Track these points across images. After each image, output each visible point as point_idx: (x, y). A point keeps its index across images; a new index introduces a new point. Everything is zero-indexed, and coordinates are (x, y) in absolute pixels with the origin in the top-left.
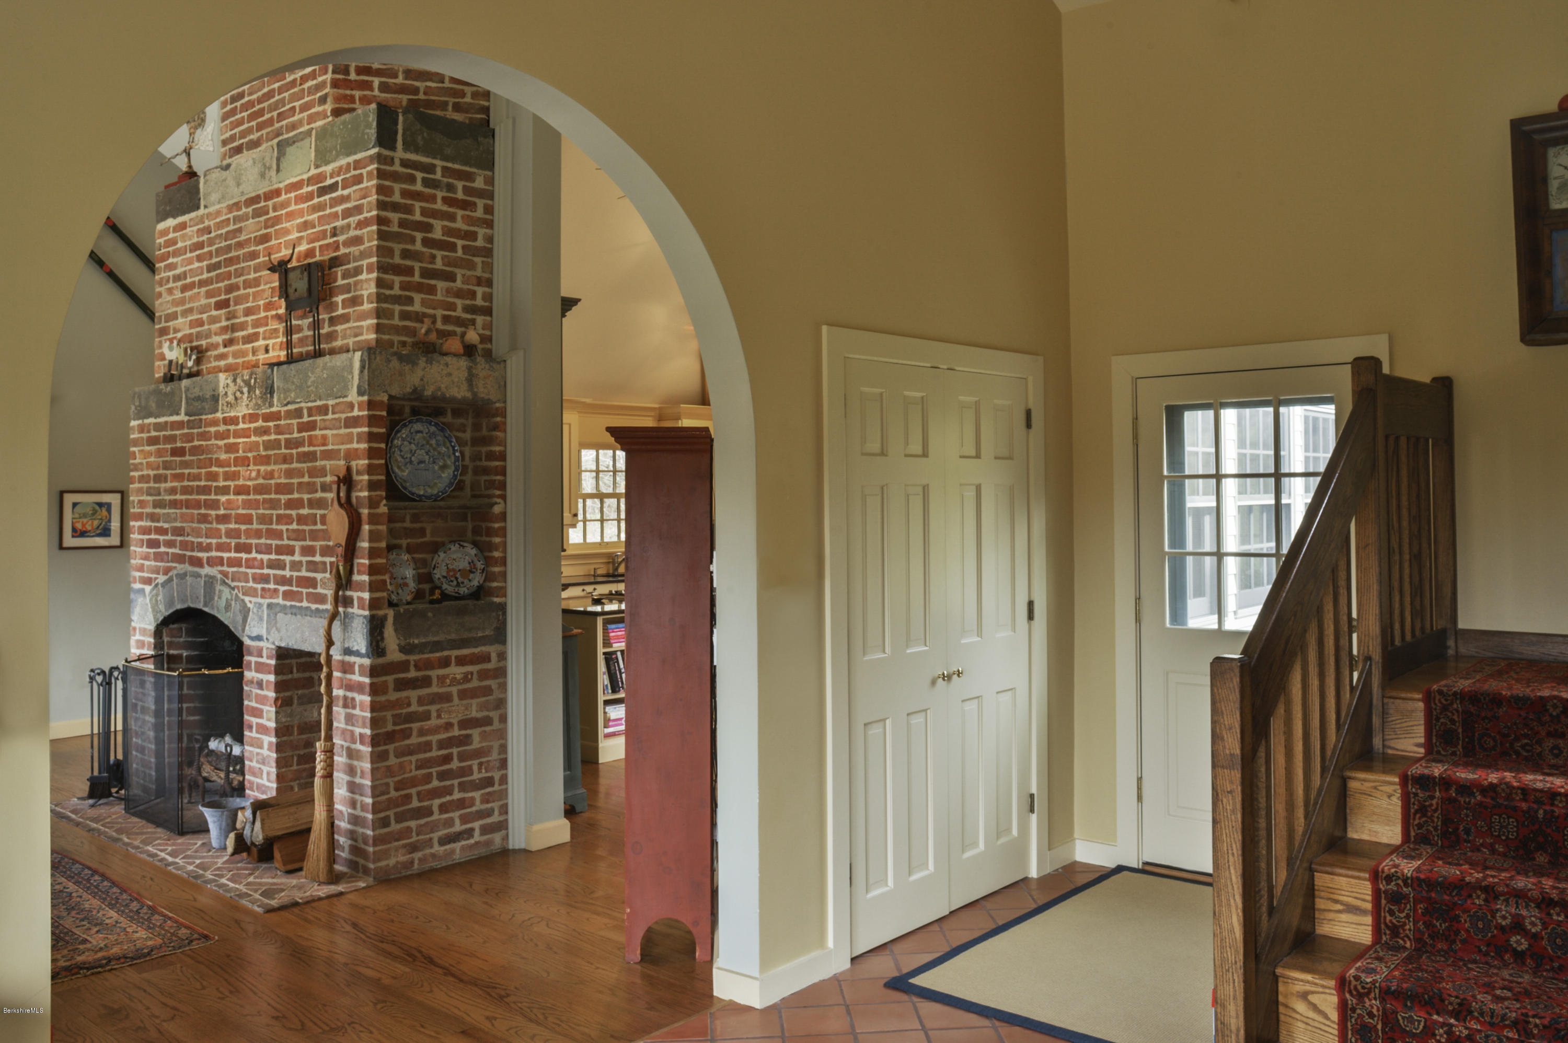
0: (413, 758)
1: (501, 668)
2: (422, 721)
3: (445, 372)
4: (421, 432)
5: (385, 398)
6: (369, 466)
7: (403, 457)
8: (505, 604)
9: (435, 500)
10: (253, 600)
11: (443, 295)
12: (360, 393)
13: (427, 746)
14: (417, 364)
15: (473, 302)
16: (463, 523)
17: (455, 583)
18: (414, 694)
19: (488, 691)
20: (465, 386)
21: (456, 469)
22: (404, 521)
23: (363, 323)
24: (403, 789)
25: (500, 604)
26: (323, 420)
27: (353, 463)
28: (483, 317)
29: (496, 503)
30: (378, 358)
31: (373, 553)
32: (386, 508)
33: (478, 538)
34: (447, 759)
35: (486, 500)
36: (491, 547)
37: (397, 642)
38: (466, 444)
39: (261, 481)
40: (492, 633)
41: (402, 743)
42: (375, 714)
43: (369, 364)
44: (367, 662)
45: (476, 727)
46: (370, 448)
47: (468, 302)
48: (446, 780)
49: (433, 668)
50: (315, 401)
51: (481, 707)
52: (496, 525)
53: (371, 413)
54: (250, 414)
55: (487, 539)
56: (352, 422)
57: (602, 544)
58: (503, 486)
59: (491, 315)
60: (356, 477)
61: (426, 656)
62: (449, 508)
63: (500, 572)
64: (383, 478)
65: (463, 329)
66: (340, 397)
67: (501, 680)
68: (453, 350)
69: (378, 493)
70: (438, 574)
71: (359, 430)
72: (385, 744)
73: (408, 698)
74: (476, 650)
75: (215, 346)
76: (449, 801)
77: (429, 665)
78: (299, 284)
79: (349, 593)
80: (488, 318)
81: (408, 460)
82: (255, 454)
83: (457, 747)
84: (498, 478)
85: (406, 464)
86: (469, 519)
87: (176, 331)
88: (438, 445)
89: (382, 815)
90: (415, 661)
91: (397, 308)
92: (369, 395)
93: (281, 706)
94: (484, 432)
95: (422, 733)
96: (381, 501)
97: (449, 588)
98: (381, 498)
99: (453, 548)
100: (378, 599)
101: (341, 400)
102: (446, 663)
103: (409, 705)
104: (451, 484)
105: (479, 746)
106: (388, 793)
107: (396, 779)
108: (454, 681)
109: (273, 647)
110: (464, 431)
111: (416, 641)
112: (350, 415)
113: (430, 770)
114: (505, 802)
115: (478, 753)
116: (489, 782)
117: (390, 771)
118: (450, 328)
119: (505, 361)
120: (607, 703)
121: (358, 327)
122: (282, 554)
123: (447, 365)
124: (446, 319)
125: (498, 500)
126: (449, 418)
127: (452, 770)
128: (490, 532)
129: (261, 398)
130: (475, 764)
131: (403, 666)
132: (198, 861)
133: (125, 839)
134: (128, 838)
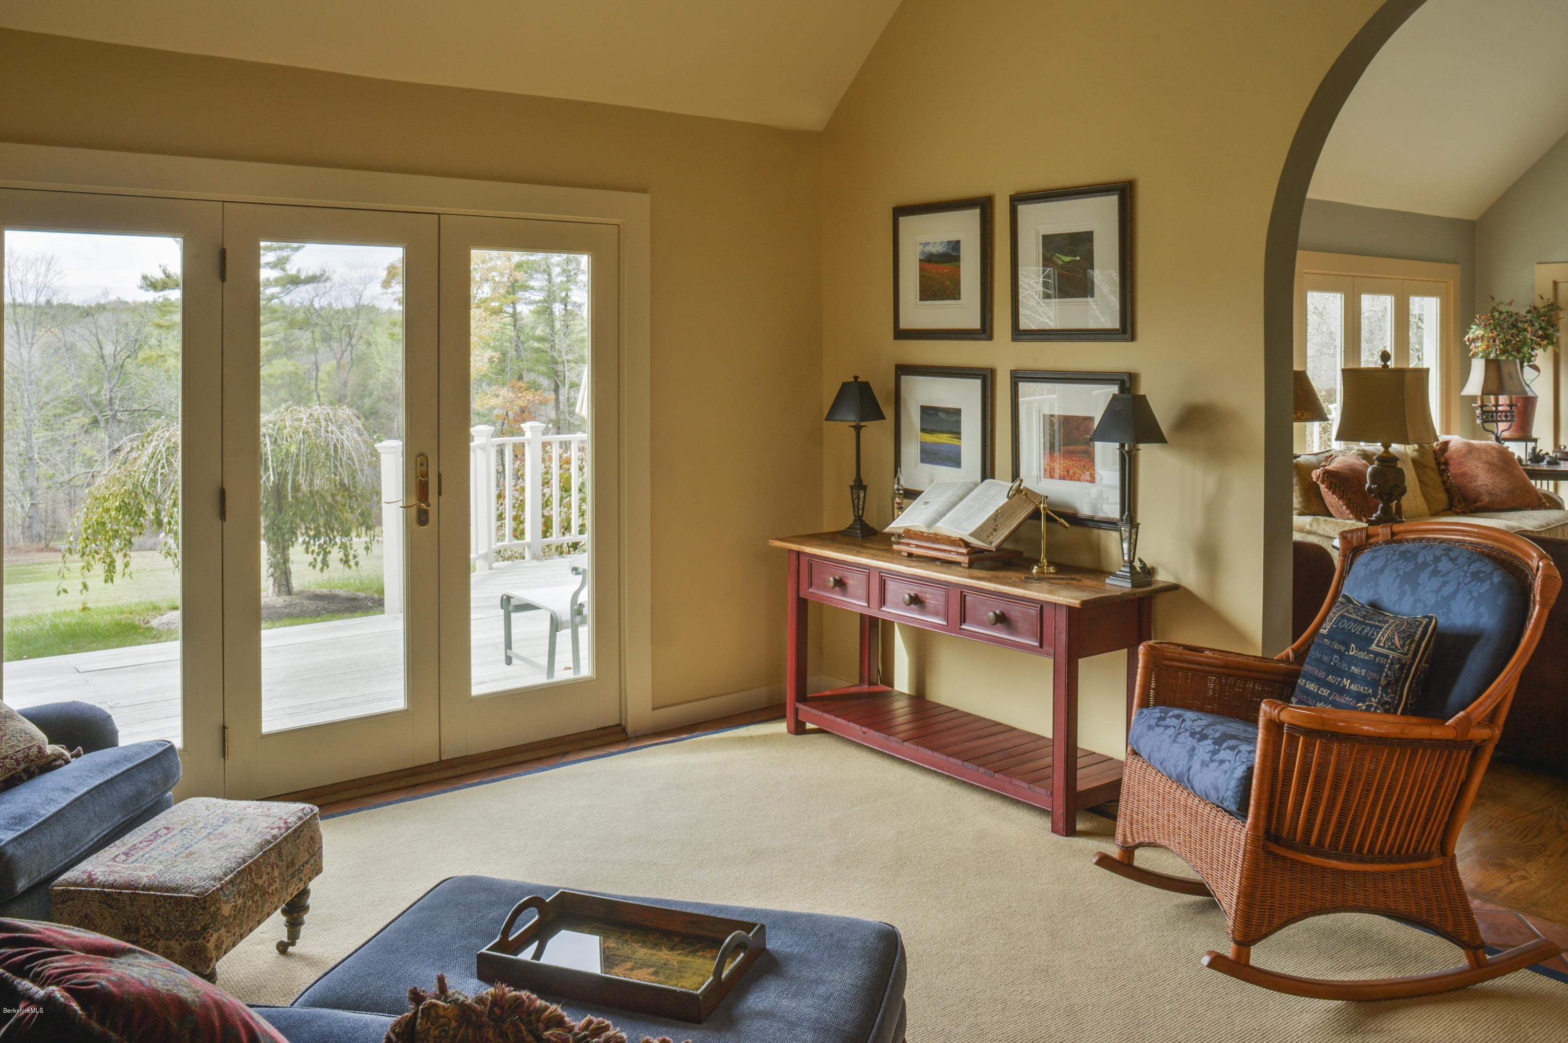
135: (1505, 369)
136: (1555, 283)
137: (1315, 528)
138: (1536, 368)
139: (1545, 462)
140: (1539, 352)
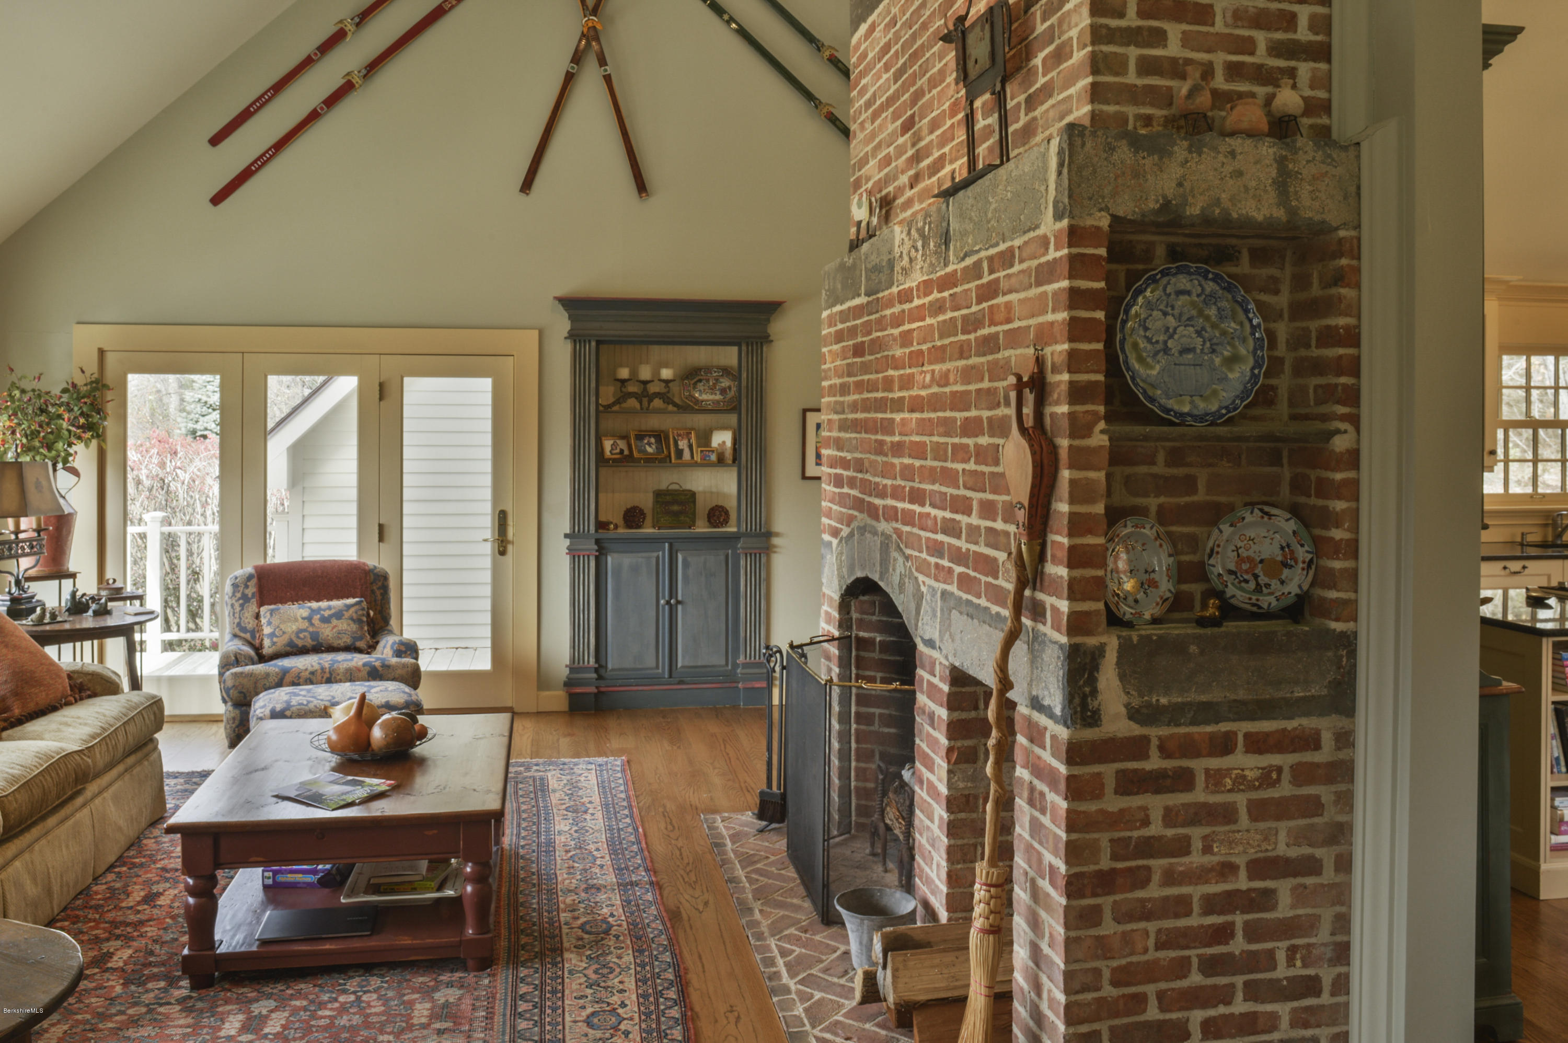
0: (1152, 927)
1: (1342, 762)
2: (1173, 856)
3: (1228, 169)
4: (1188, 293)
5: (1104, 222)
6: (1072, 354)
7: (1149, 340)
8: (1355, 634)
9: (1213, 424)
10: (927, 580)
11: (1226, 25)
12: (1058, 217)
13: (1182, 906)
14: (1171, 154)
15: (1290, 36)
16: (1275, 469)
17: (1252, 585)
18: (1156, 804)
19: (1314, 806)
20: (1271, 196)
21: (1258, 365)
22: (1153, 463)
23: (1072, 91)
24: (1128, 984)
25: (1343, 634)
26: (1008, 276)
27: (1048, 350)
28: (1312, 65)
29: (1338, 432)
30: (1089, 145)
31: (1077, 525)
32: (1105, 437)
33: (1302, 500)
34: (1223, 934)
35: (1318, 425)
36: (1328, 519)
37: (1125, 698)
38: (1281, 316)
39: (935, 389)
40: (1325, 692)
41: (1129, 895)
42: (1074, 836)
43: (1070, 156)
44: (1063, 733)
45: (1285, 876)
46: (1072, 319)
47: (1279, 36)
48: (1218, 975)
49: (1198, 755)
50: (997, 244)
51: (1297, 838)
52: (1339, 476)
53: (1075, 250)
54: (924, 281)
55: (1320, 502)
56: (1045, 274)
57: (1534, 496)
58: (1353, 397)
59: (1329, 61)
60: (1052, 378)
61: (1183, 730)
62: (1239, 439)
63: (1345, 570)
64: (1100, 377)
65: (1269, 89)
66: (1029, 230)
67: (1342, 787)
68: (1245, 125)
69: (1090, 407)
70: (1217, 567)
71: (1056, 286)
72: (1095, 895)
73: (1145, 809)
74: (1291, 725)
75: (900, 190)
76: (1223, 1016)
77: (1189, 748)
78: (979, 49)
79: (1040, 596)
80: (1323, 66)
81: (1160, 346)
82: (929, 345)
83: (1243, 912)
84: (1343, 380)
85: (1156, 354)
86: (1285, 461)
87: (868, 179)
88: (1221, 318)
89: (1084, 1029)
90: (1160, 738)
91: (1133, 53)
92: (1071, 216)
93: (955, 763)
94: (1316, 290)
95: (1170, 878)
96: (1095, 423)
97: (1238, 595)
98: (1096, 418)
99: (1249, 518)
100: (1087, 614)
101: (1032, 234)
102: (1225, 745)
103: (1146, 822)
104: (1245, 393)
105: (1291, 914)
106: (1098, 989)
107: (1115, 963)
108: (1241, 784)
109: (947, 664)
110: (1277, 292)
111: (1164, 701)
112: (1043, 260)
113: (1186, 953)
114: (1344, 1028)
115: (1287, 928)
116: (1311, 986)
117: (1103, 948)
118: (1242, 87)
119: (1358, 144)
120: (1556, 790)
121: (1064, 100)
122: (957, 512)
123: (1232, 154)
124: (1234, 70)
125: (1343, 426)
126: (1244, 267)
127: (1231, 955)
128: (1325, 489)
129: (936, 253)
130: (1281, 948)
131: (1137, 748)
132: (818, 995)
133: (757, 912)
134: (761, 911)
135: (30, 476)
136: (102, 352)
138: (74, 471)
139: (90, 611)
140: (79, 447)
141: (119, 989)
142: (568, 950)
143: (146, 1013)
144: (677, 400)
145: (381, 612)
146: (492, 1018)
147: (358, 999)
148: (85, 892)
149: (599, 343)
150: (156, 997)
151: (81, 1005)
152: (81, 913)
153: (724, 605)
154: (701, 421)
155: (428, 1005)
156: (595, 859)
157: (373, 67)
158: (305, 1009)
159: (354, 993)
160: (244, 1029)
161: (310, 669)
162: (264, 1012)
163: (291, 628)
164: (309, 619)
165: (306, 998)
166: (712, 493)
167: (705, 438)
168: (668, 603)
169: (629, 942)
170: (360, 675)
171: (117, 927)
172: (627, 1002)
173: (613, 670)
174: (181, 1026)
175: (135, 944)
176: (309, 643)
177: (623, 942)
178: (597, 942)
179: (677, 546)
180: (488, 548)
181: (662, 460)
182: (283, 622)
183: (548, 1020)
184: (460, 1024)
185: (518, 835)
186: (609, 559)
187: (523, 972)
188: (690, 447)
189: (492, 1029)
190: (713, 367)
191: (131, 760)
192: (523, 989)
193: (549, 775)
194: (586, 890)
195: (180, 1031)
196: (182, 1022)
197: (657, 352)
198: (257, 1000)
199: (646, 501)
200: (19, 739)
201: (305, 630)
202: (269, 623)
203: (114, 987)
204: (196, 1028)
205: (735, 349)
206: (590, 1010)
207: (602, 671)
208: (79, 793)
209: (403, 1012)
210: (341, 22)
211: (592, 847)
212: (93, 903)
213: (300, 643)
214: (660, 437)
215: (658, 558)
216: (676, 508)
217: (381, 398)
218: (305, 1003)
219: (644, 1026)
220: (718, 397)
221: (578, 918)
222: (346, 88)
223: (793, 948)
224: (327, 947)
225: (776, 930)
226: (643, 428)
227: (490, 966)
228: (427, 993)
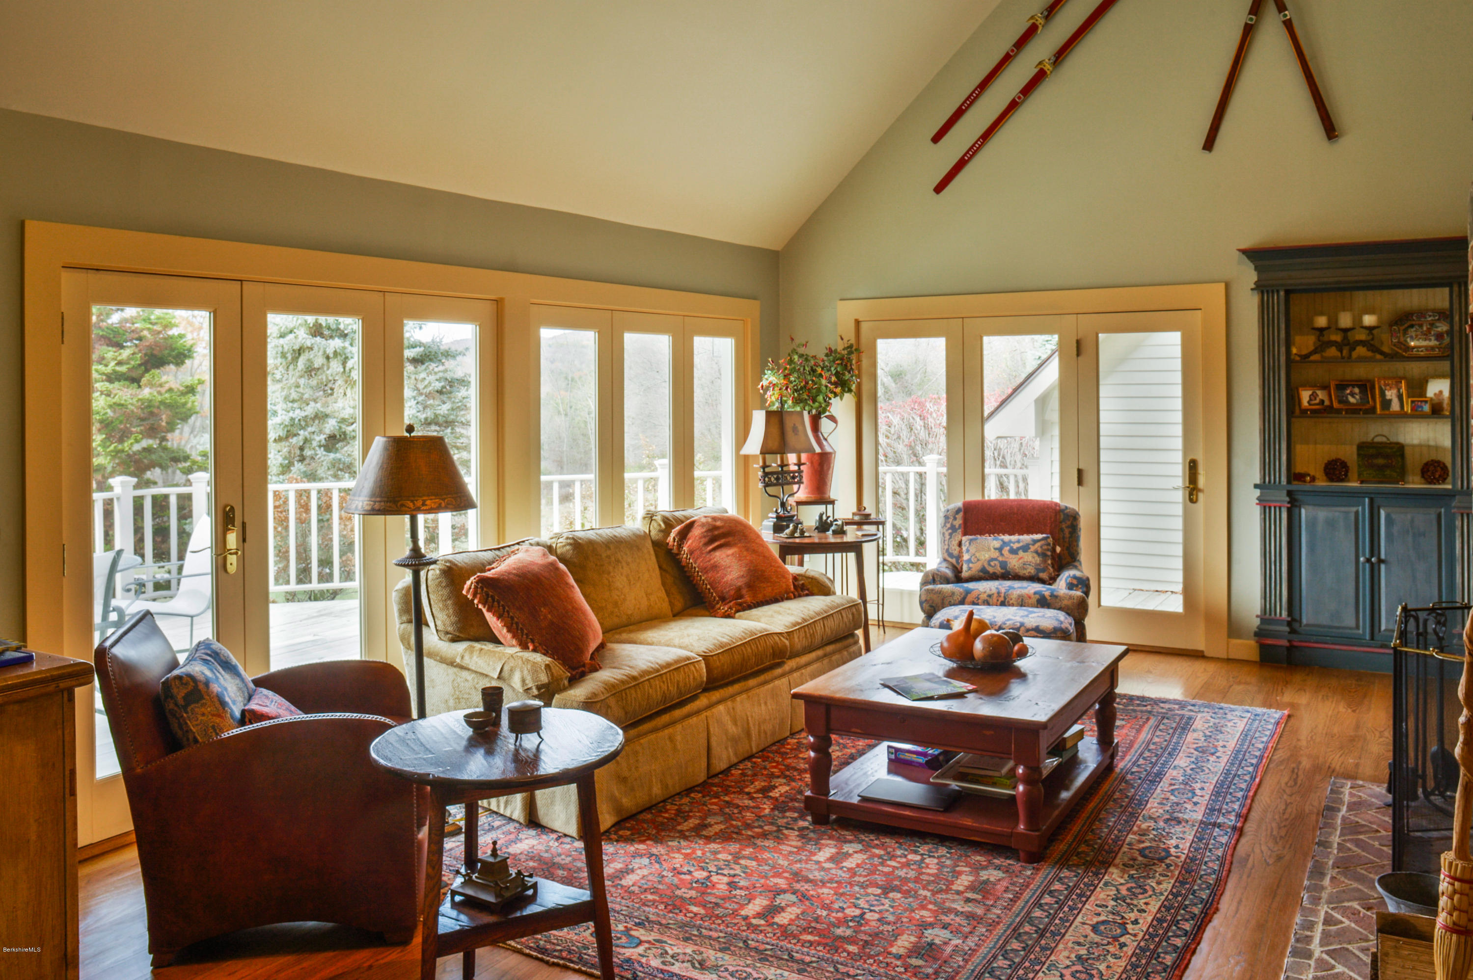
132: (1339, 969)
133: (1328, 878)
134: (1333, 878)
135: (789, 423)
136: (858, 323)
137: (467, 661)
138: (832, 418)
139: (830, 532)
140: (835, 402)
141: (767, 811)
142: (1116, 866)
143: (775, 831)
144: (1385, 349)
145: (1068, 548)
146: (1015, 902)
147: (923, 860)
148: (782, 742)
149: (1288, 292)
150: (787, 823)
151: (739, 816)
152: (772, 755)
153: (1436, 568)
154: (1415, 369)
155: (971, 878)
156: (1194, 794)
157: (1061, 54)
158: (880, 857)
159: (922, 855)
160: (831, 859)
161: (988, 592)
162: (851, 851)
163: (985, 556)
164: (1000, 550)
165: (885, 850)
166: (1429, 446)
167: (1418, 387)
168: (1368, 560)
169: (1177, 873)
170: (1030, 601)
171: (788, 770)
172: (1141, 921)
173: (1307, 625)
174: (791, 846)
175: (794, 784)
176: (999, 570)
177: (1171, 871)
178: (1146, 865)
179: (1378, 501)
180: (1179, 496)
181: (1365, 411)
182: (978, 550)
183: (1061, 915)
184: (988, 899)
185: (1134, 764)
186: (1303, 511)
187: (1065, 873)
188: (1400, 397)
189: (1010, 910)
190: (1427, 310)
191: (829, 648)
192: (1057, 886)
193: (1199, 715)
194: (1167, 821)
195: (789, 849)
196: (794, 843)
197: (1361, 298)
198: (850, 842)
199: (1349, 453)
200: (746, 619)
201: (995, 559)
202: (968, 551)
203: (765, 809)
204: (800, 849)
205: (1446, 290)
206: (1102, 918)
207: (1296, 625)
208: (779, 665)
209: (950, 878)
210: (1032, 17)
211: (1197, 786)
212: (783, 750)
213: (991, 570)
214: (1366, 386)
215: (1357, 513)
216: (1381, 461)
217: (1078, 354)
218: (882, 852)
219: (1142, 944)
220: (1433, 343)
221: (1143, 842)
222: (1039, 77)
223: (1344, 920)
224: (907, 813)
225: (1336, 901)
226: (1348, 377)
227: (1038, 862)
228: (977, 869)
